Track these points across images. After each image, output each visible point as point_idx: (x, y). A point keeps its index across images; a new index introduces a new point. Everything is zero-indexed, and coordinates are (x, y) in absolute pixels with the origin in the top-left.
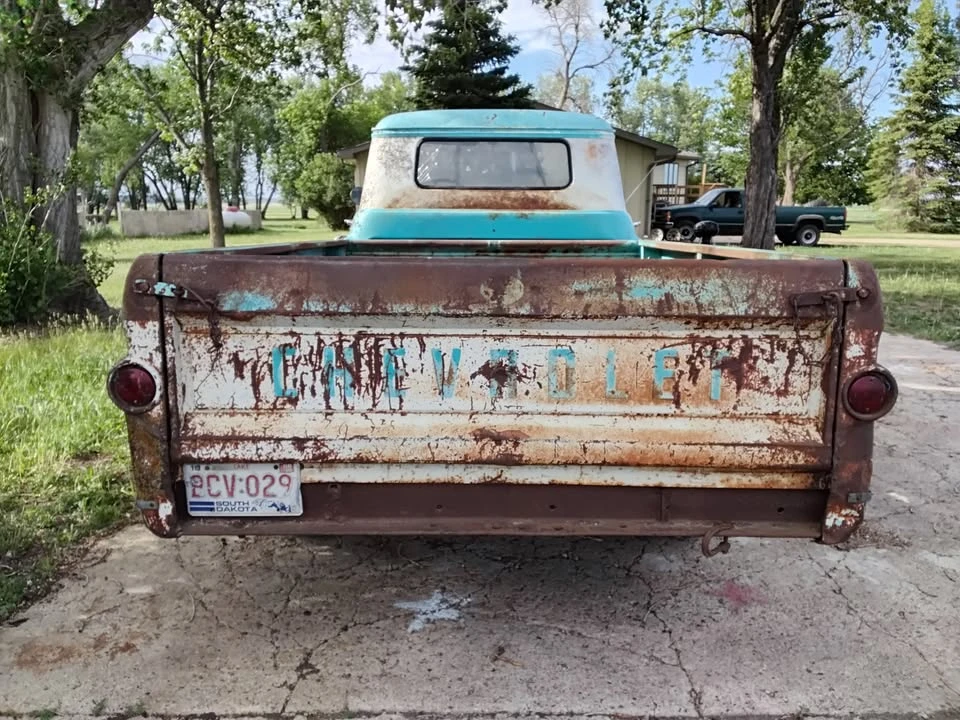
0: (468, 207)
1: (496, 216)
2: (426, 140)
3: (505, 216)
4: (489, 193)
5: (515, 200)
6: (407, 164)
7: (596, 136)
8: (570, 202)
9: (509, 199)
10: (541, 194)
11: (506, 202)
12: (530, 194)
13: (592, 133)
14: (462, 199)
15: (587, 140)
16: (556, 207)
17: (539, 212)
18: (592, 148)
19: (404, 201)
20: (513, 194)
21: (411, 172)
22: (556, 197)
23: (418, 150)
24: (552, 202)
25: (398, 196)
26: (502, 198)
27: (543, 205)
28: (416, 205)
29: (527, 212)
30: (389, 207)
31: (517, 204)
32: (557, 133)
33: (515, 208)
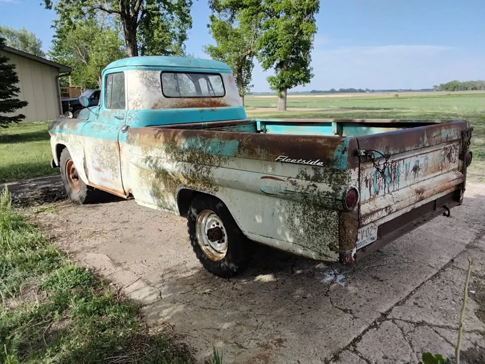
0: (189, 107)
1: (202, 110)
2: (163, 72)
3: (205, 111)
4: (197, 99)
5: (208, 102)
6: (157, 85)
7: (230, 72)
8: (227, 103)
9: (205, 102)
10: (216, 99)
11: (205, 104)
12: (213, 99)
14: (186, 103)
15: (225, 74)
16: (223, 105)
17: (218, 108)
18: (229, 78)
19: (160, 105)
20: (206, 100)
21: (160, 89)
22: (222, 101)
23: (161, 77)
24: (221, 103)
25: (156, 102)
26: (202, 102)
27: (219, 105)
28: (166, 106)
29: (213, 108)
30: (153, 108)
31: (208, 105)
32: (217, 70)
33: (208, 107)
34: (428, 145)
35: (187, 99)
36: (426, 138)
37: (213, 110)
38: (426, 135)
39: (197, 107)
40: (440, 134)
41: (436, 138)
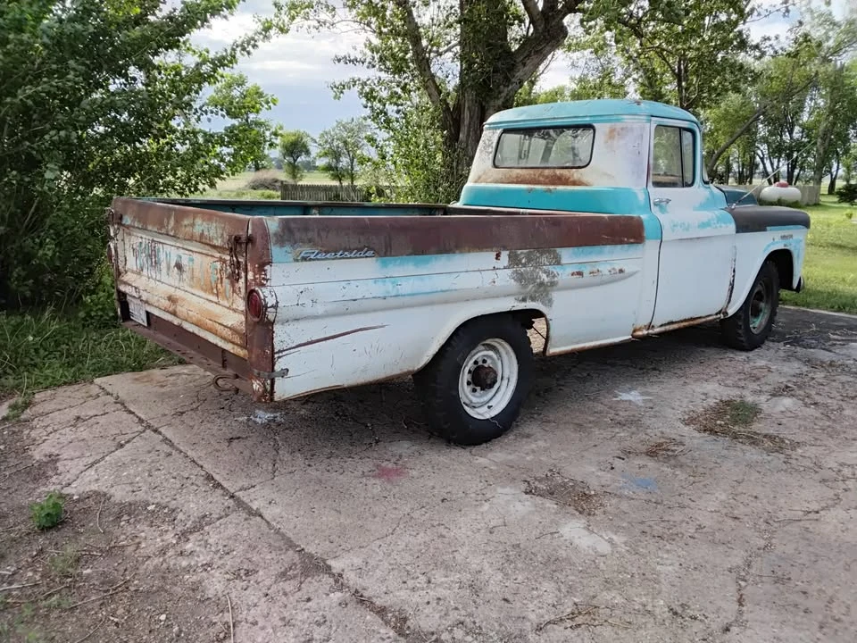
0: (517, 183)
1: (532, 189)
2: (506, 131)
3: (536, 190)
4: (531, 171)
5: (547, 177)
6: (490, 150)
7: (618, 120)
8: (585, 179)
9: (543, 176)
10: (565, 172)
11: (541, 179)
12: (558, 172)
13: (615, 118)
14: (514, 176)
15: (608, 125)
16: (574, 183)
17: (560, 188)
18: (612, 131)
19: (483, 177)
20: (547, 172)
21: (491, 156)
22: (576, 174)
23: (500, 138)
24: (571, 179)
25: (480, 174)
26: (540, 175)
27: (565, 182)
28: (489, 180)
29: (552, 187)
30: (476, 182)
31: (547, 180)
32: (588, 119)
33: (545, 184)
34: (172, 234)
35: (519, 171)
36: (172, 222)
37: (550, 191)
38: (173, 218)
39: (527, 183)
40: (193, 225)
41: (187, 229)
